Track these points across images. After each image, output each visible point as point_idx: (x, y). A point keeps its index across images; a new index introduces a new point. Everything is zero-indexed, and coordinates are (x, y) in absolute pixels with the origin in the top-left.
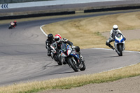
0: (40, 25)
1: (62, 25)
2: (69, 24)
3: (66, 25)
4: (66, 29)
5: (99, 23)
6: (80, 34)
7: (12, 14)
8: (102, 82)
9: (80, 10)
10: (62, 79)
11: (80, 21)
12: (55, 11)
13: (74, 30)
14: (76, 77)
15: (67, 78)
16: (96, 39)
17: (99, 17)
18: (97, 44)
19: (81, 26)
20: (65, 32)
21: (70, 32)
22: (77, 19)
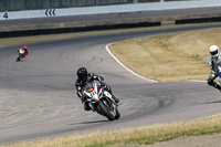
0: (106, 43)
1: (140, 43)
2: (152, 41)
3: (146, 44)
4: (147, 50)
5: (199, 41)
6: (169, 58)
7: (62, 25)
8: (203, 134)
9: (169, 19)
10: (139, 128)
11: (169, 37)
12: (129, 20)
13: (158, 51)
14: (162, 125)
15: (147, 127)
16: (193, 66)
17: (198, 32)
18: (196, 74)
19: (170, 45)
20: (145, 54)
21: (152, 55)
22: (164, 35)
